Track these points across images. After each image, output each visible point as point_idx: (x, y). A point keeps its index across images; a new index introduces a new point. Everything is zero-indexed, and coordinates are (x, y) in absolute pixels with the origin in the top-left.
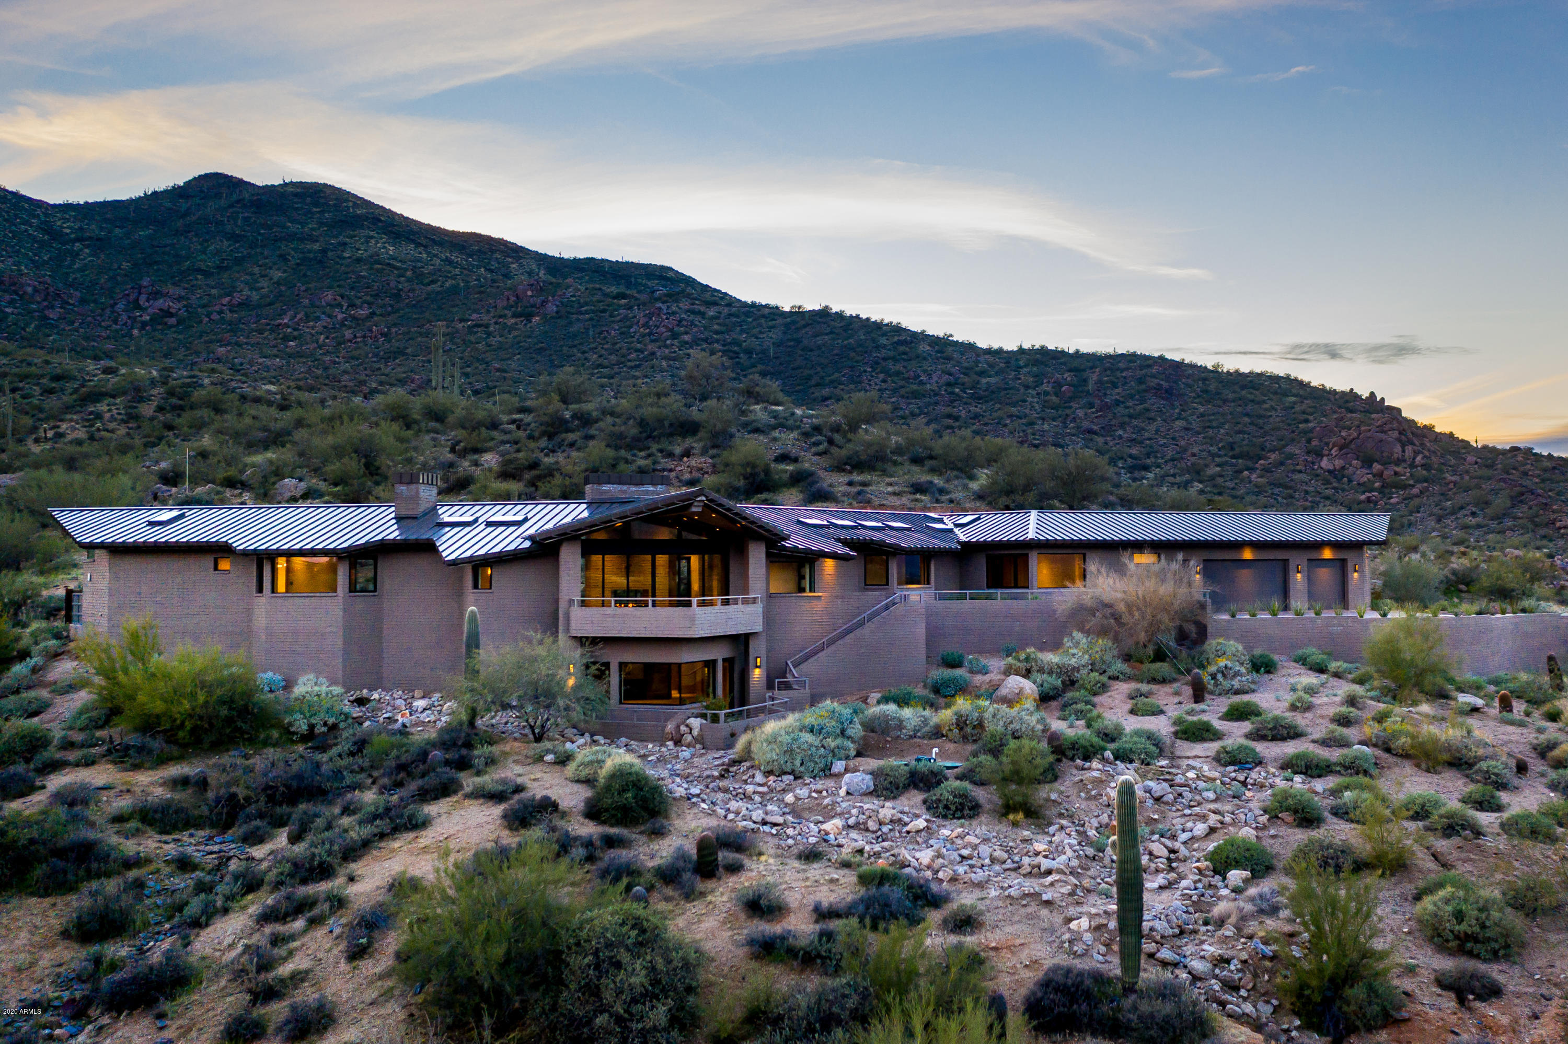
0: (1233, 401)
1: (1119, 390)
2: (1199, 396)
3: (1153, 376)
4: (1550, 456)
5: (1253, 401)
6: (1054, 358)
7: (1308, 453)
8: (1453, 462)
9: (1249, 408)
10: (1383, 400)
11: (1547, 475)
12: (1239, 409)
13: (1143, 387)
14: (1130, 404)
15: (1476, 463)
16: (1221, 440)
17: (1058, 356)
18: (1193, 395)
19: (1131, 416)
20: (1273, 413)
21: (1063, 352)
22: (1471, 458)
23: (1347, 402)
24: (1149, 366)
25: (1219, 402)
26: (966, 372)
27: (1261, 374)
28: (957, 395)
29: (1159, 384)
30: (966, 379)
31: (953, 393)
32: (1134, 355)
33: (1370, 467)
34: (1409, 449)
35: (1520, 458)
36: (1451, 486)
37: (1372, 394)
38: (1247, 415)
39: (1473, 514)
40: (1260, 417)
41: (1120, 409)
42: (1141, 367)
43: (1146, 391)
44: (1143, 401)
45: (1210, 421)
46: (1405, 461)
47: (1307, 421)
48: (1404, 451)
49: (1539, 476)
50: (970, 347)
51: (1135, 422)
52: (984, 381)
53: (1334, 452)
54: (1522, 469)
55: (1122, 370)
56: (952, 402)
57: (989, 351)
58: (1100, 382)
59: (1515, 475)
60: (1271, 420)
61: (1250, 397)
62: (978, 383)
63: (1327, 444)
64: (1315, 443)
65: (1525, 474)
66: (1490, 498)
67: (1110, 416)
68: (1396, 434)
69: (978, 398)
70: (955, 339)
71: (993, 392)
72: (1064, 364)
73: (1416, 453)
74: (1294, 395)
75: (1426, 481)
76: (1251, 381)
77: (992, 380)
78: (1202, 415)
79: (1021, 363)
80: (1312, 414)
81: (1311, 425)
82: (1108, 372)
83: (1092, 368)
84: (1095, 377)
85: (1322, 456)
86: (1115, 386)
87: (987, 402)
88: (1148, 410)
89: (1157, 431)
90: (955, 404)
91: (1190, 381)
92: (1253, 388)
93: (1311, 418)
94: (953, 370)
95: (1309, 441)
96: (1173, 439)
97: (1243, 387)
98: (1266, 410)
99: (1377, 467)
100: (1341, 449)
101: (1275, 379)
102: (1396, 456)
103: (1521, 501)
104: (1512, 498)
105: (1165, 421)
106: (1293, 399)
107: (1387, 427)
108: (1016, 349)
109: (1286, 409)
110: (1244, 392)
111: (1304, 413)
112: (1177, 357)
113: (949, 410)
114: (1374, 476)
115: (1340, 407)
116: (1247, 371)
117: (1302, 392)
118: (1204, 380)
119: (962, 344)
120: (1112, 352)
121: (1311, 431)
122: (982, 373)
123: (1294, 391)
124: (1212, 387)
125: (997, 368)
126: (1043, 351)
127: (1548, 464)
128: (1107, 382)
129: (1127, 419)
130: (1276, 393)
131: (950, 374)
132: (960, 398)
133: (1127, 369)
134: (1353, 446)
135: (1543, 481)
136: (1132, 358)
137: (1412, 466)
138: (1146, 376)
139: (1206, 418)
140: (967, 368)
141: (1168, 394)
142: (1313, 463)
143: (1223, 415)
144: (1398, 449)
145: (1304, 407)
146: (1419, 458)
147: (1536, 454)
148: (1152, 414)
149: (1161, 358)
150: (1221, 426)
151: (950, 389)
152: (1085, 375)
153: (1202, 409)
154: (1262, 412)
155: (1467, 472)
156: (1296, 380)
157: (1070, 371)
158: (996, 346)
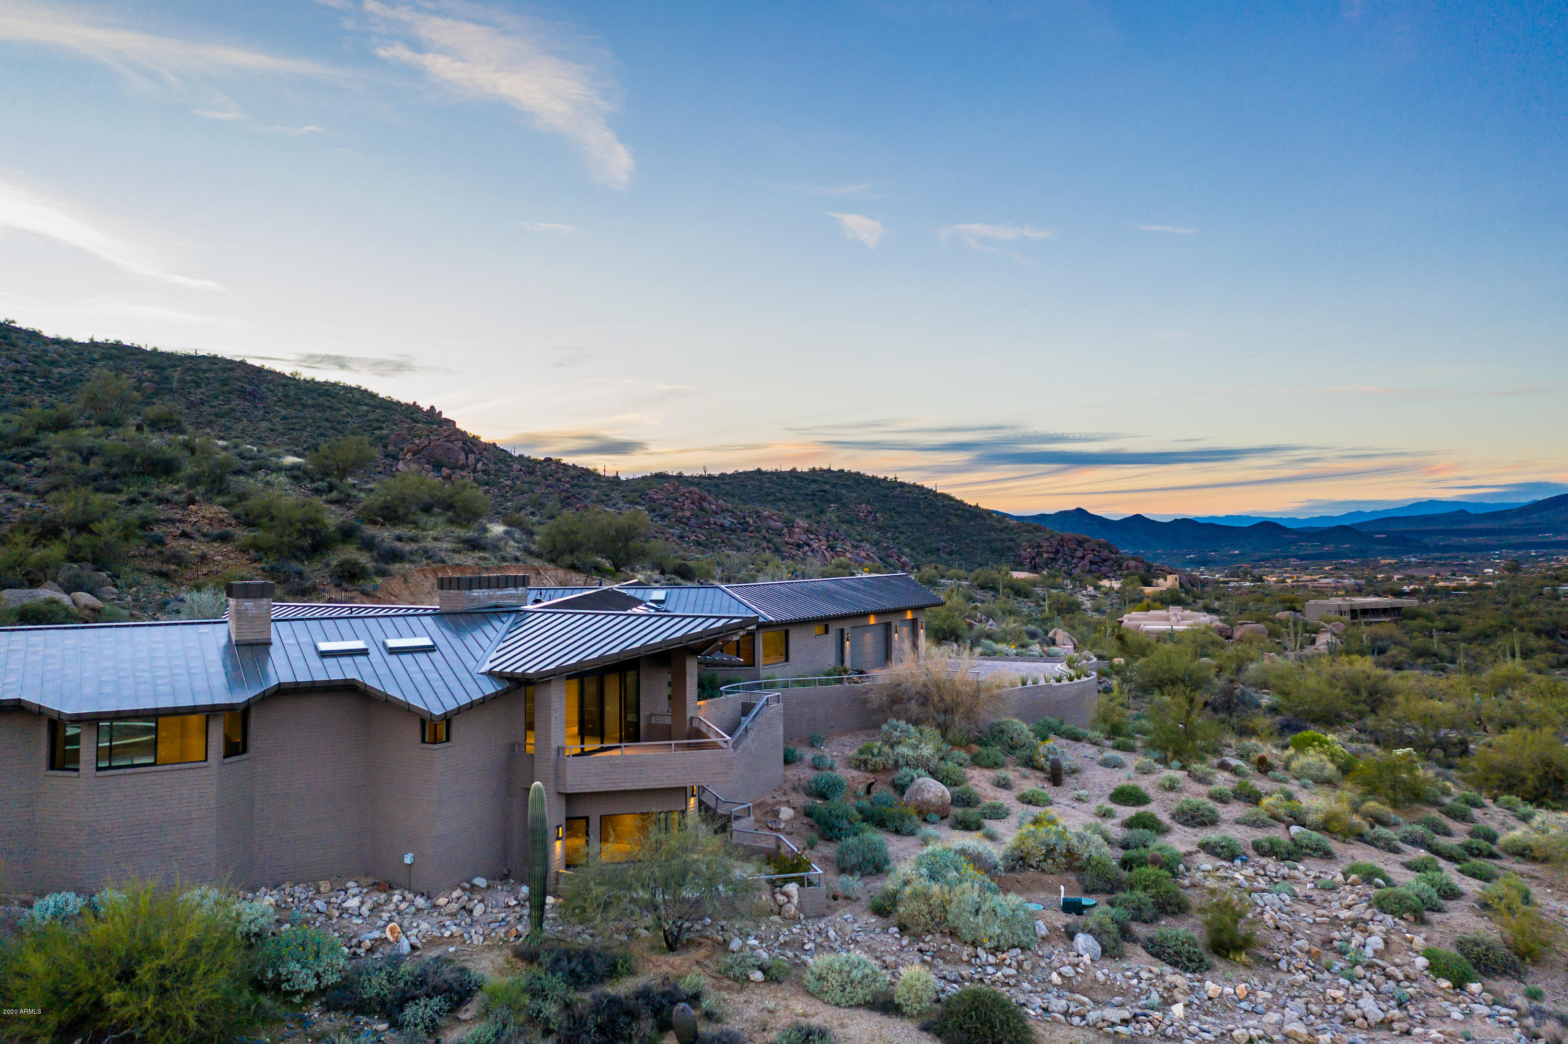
0: (313, 407)
1: (204, 390)
2: (280, 401)
3: (237, 379)
4: (574, 467)
5: (330, 408)
6: (130, 354)
7: (386, 456)
8: (505, 469)
9: (328, 414)
10: (440, 413)
11: (575, 482)
12: (319, 414)
13: (227, 388)
14: (215, 403)
15: (521, 470)
16: (305, 442)
17: (134, 352)
18: (275, 399)
19: (216, 415)
20: (349, 419)
21: (139, 348)
22: (516, 466)
23: (412, 413)
24: (232, 369)
25: (300, 407)
26: (35, 360)
27: (335, 385)
28: (27, 383)
29: (242, 387)
30: (35, 368)
31: (22, 381)
32: (215, 357)
33: (439, 471)
34: (472, 457)
35: (553, 467)
36: (508, 489)
37: (432, 408)
38: (327, 420)
39: (533, 514)
40: (339, 422)
41: (206, 408)
42: (224, 370)
43: (230, 393)
44: (227, 402)
45: (293, 424)
46: (468, 466)
47: (381, 428)
48: (467, 458)
49: (568, 482)
50: (34, 335)
51: (223, 421)
52: (56, 371)
53: (408, 456)
54: (556, 476)
55: (204, 372)
56: (22, 390)
57: (57, 341)
58: (182, 381)
59: (551, 481)
60: (349, 426)
61: (328, 404)
62: (50, 372)
63: (402, 449)
64: (391, 448)
65: (559, 480)
66: (544, 500)
67: (197, 413)
68: (460, 444)
69: (49, 387)
70: (18, 326)
71: (66, 383)
72: (144, 360)
73: (477, 461)
74: (366, 405)
75: (487, 484)
76: (327, 390)
77: (66, 371)
78: (284, 418)
79: (96, 356)
80: (384, 422)
81: (384, 432)
82: (191, 372)
83: (174, 366)
84: (176, 376)
85: (398, 460)
86: (198, 385)
87: (61, 392)
88: (233, 410)
89: (243, 431)
90: (27, 392)
91: (271, 387)
92: (329, 395)
93: (384, 425)
94: (19, 357)
95: (385, 446)
96: (259, 438)
97: (320, 395)
98: (344, 416)
99: (446, 471)
100: (414, 455)
101: (349, 389)
102: (461, 462)
103: (568, 504)
104: (562, 501)
105: (250, 421)
106: (365, 408)
107: (453, 438)
108: (87, 341)
109: (360, 416)
110: (321, 400)
111: (377, 421)
112: (257, 363)
113: (18, 398)
114: (444, 478)
115: (407, 418)
116: (322, 380)
117: (373, 403)
118: (284, 385)
119: (26, 332)
120: (193, 353)
121: (386, 437)
122: (53, 363)
123: (367, 401)
124: (292, 392)
125: (68, 360)
126: (118, 346)
127: (572, 472)
128: (190, 381)
129: (213, 418)
130: (350, 402)
131: (16, 361)
132: (31, 387)
133: (210, 370)
134: (424, 452)
135: (572, 486)
136: (213, 360)
137: (475, 471)
138: (228, 378)
139: (289, 421)
140: (35, 357)
141: (252, 396)
142: (391, 466)
143: (304, 418)
144: (462, 456)
145: (376, 416)
146: (479, 465)
147: (564, 464)
148: (238, 415)
149: (243, 363)
150: (303, 429)
151: (18, 377)
152: (168, 372)
153: (284, 413)
154: (340, 418)
155: (517, 478)
156: (366, 391)
157: (149, 368)
158: (64, 336)
